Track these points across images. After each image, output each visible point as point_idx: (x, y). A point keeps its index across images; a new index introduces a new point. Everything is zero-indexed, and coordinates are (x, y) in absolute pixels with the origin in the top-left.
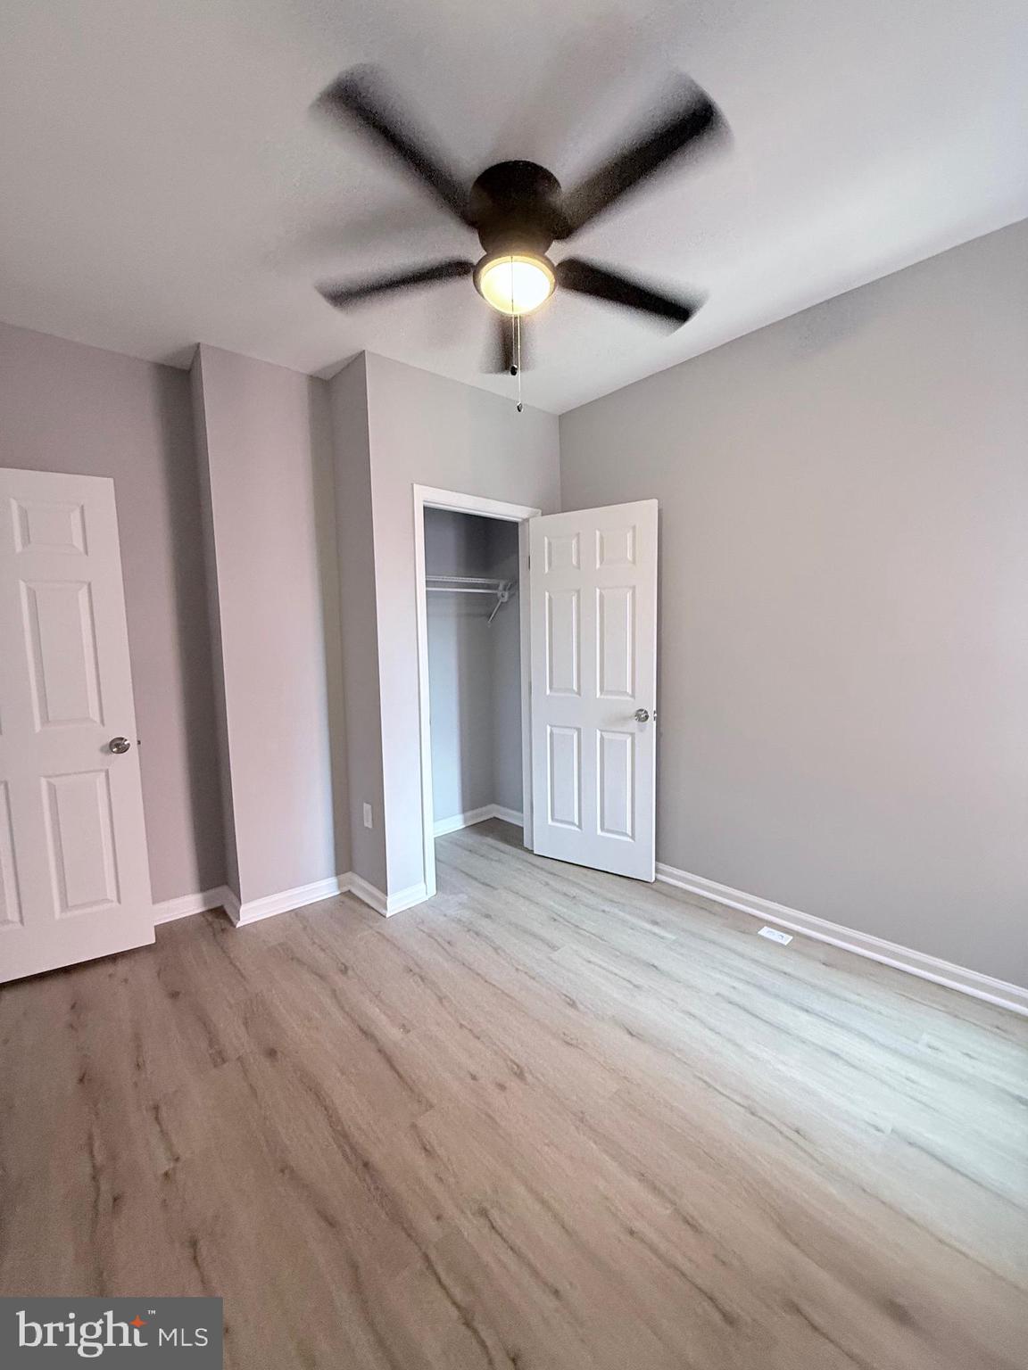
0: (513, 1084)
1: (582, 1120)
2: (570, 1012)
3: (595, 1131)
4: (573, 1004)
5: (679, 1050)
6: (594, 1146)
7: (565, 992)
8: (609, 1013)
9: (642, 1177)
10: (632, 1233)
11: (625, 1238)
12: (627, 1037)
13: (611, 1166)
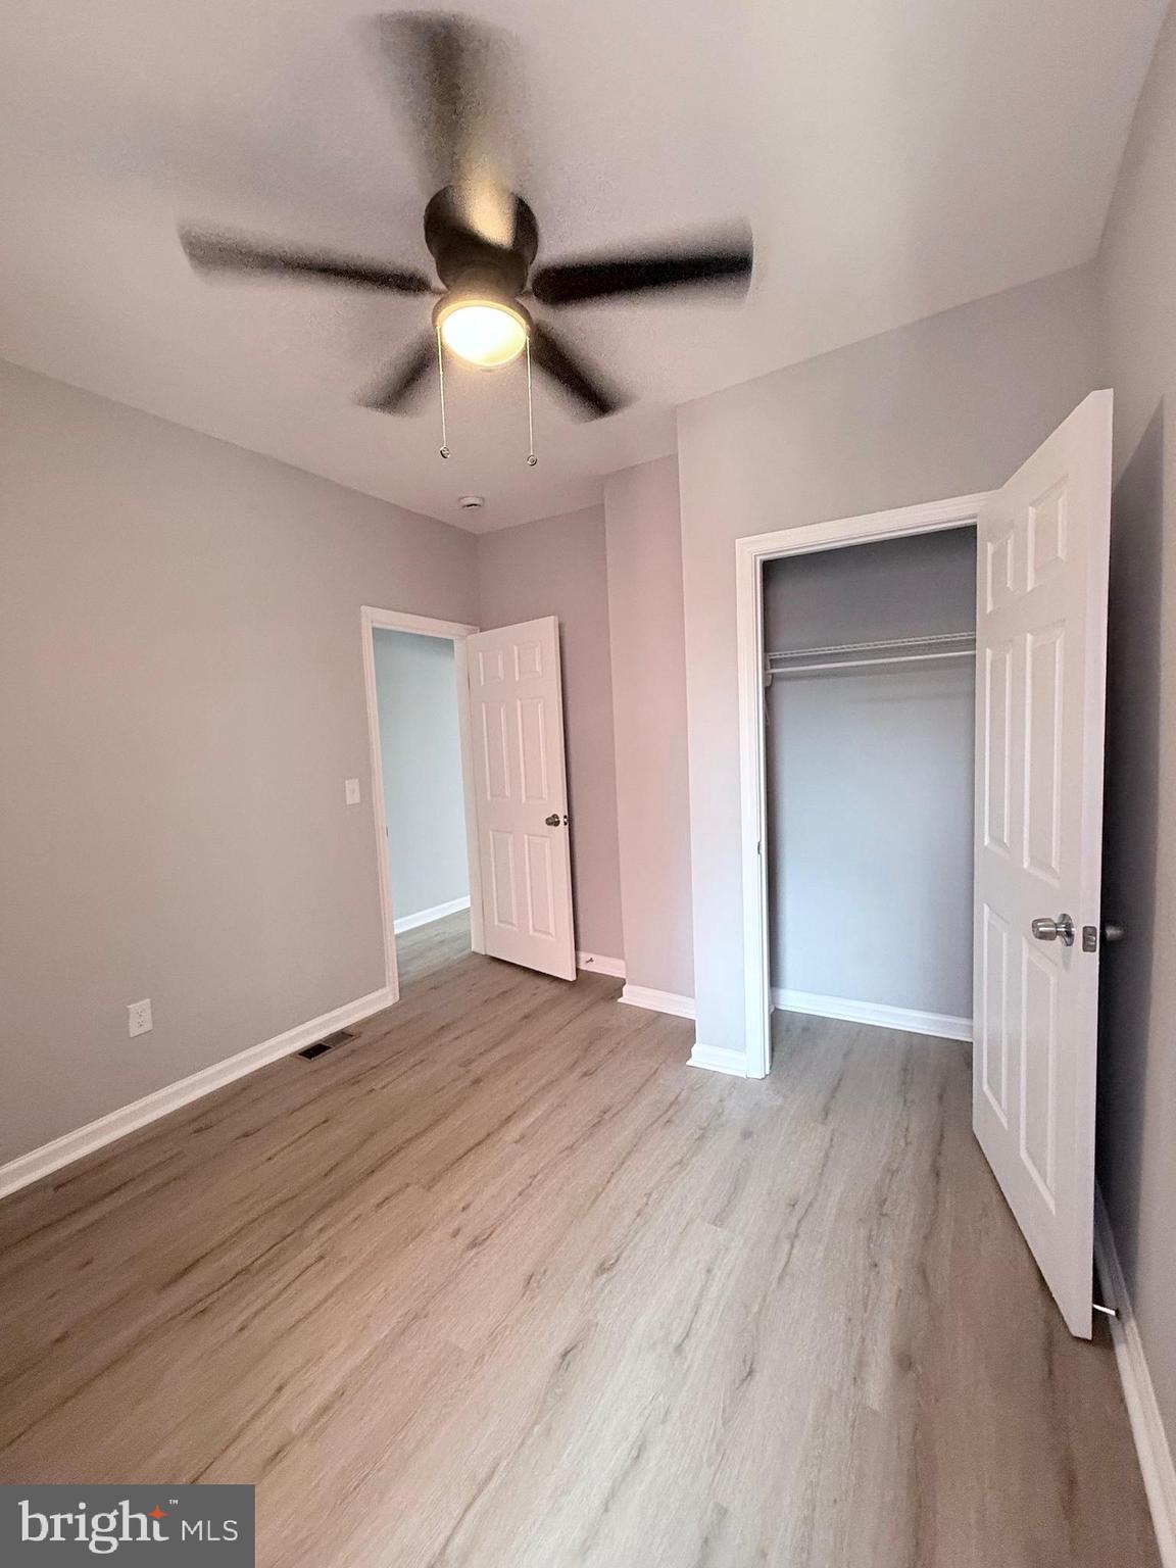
0: (462, 1241)
1: (416, 1317)
2: (588, 1270)
3: (403, 1333)
4: (603, 1269)
5: (548, 1431)
6: (382, 1336)
7: (625, 1255)
8: (600, 1316)
9: (340, 1393)
10: (280, 1389)
11: (276, 1383)
12: (558, 1347)
13: (358, 1358)
